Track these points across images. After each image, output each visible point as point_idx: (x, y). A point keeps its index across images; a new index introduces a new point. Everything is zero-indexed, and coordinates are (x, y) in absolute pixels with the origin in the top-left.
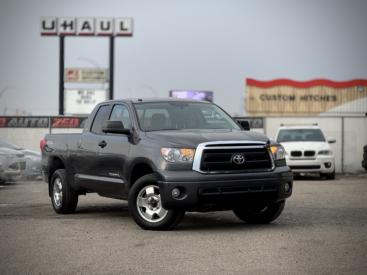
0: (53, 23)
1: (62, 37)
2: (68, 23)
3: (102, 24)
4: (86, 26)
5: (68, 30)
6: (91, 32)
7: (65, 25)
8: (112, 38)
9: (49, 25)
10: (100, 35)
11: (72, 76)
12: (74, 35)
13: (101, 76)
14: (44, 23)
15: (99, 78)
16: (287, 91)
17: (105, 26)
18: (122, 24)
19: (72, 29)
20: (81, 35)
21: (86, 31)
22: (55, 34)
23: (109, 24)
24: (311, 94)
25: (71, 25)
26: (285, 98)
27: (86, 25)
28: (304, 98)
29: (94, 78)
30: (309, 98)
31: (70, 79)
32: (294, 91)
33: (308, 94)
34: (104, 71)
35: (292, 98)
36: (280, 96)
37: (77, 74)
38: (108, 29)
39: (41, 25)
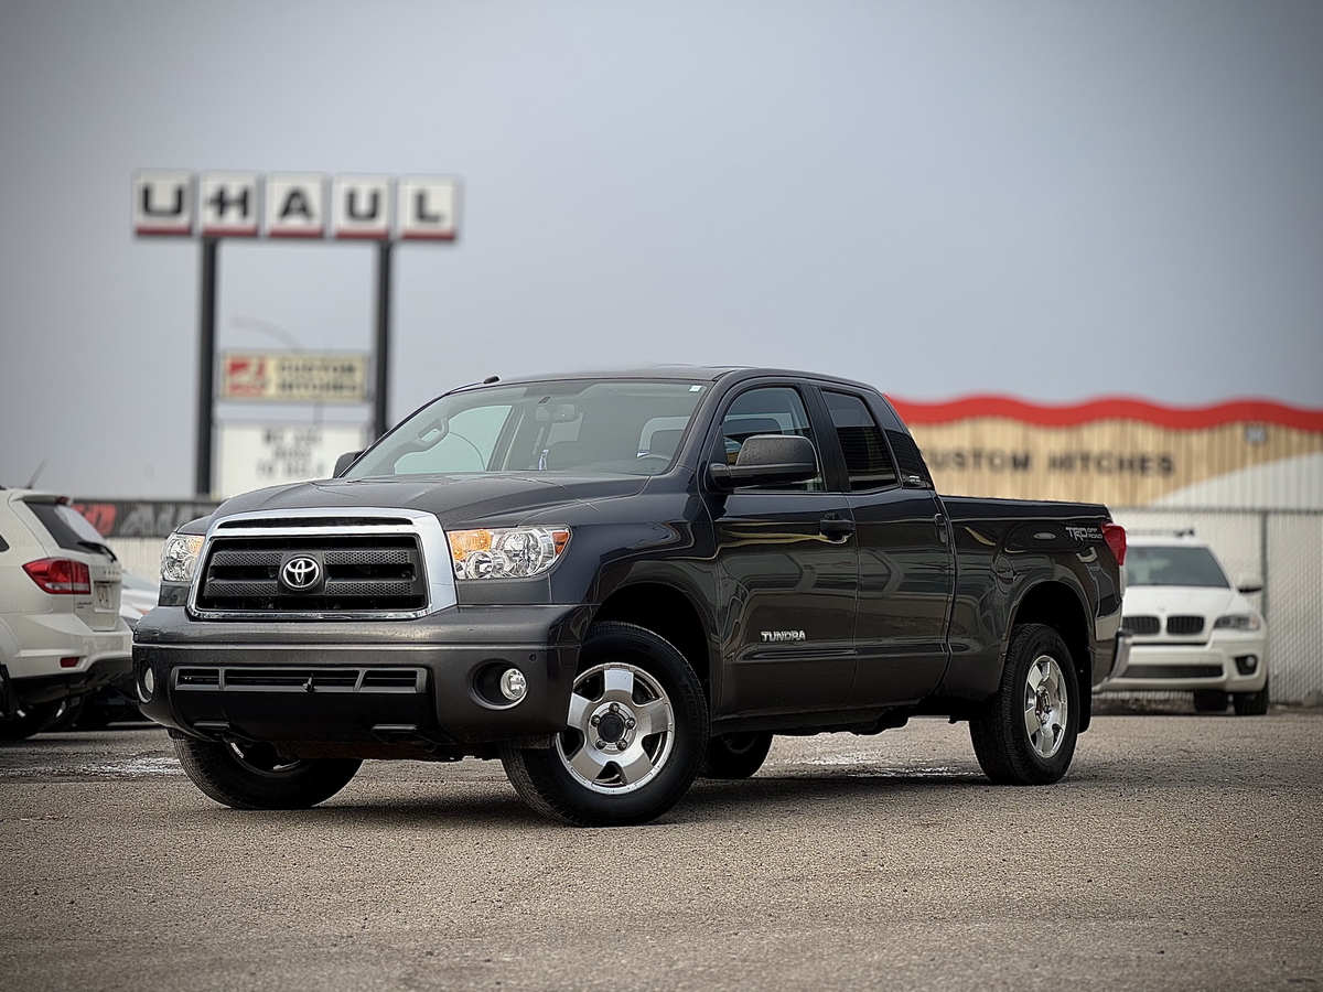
0: (180, 194)
1: (211, 244)
2: (234, 192)
3: (352, 198)
4: (296, 204)
5: (233, 218)
6: (315, 224)
7: (221, 202)
8: (385, 247)
9: (163, 199)
10: (344, 237)
11: (244, 378)
12: (251, 235)
13: (346, 380)
14: (147, 194)
15: (338, 387)
16: (1002, 436)
17: (363, 205)
18: (421, 199)
19: (245, 213)
20: (279, 236)
21: (295, 222)
22: (185, 233)
23: (375, 198)
24: (1085, 447)
25: (243, 201)
26: (997, 461)
27: (295, 202)
28: (1062, 463)
29: (322, 387)
30: (1078, 464)
31: (235, 387)
32: (1026, 439)
33: (1074, 447)
34: (358, 364)
35: (1021, 463)
36: (977, 455)
37: (261, 369)
38: (373, 214)
39: (137, 199)
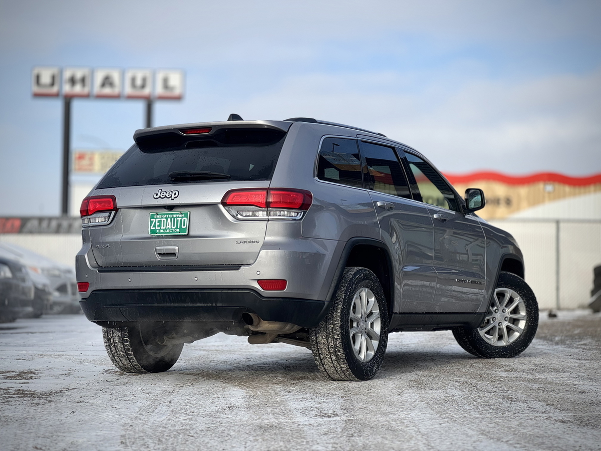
0: (53, 78)
1: (68, 102)
3: (133, 80)
4: (107, 82)
5: (78, 89)
6: (116, 91)
7: (73, 81)
8: (149, 103)
9: (46, 79)
10: (131, 98)
11: (85, 162)
12: (87, 96)
14: (38, 78)
17: (139, 82)
18: (166, 81)
19: (84, 86)
20: (100, 97)
21: (107, 91)
22: (56, 95)
23: (144, 80)
25: (83, 80)
37: (92, 160)
38: (143, 86)
39: (33, 80)
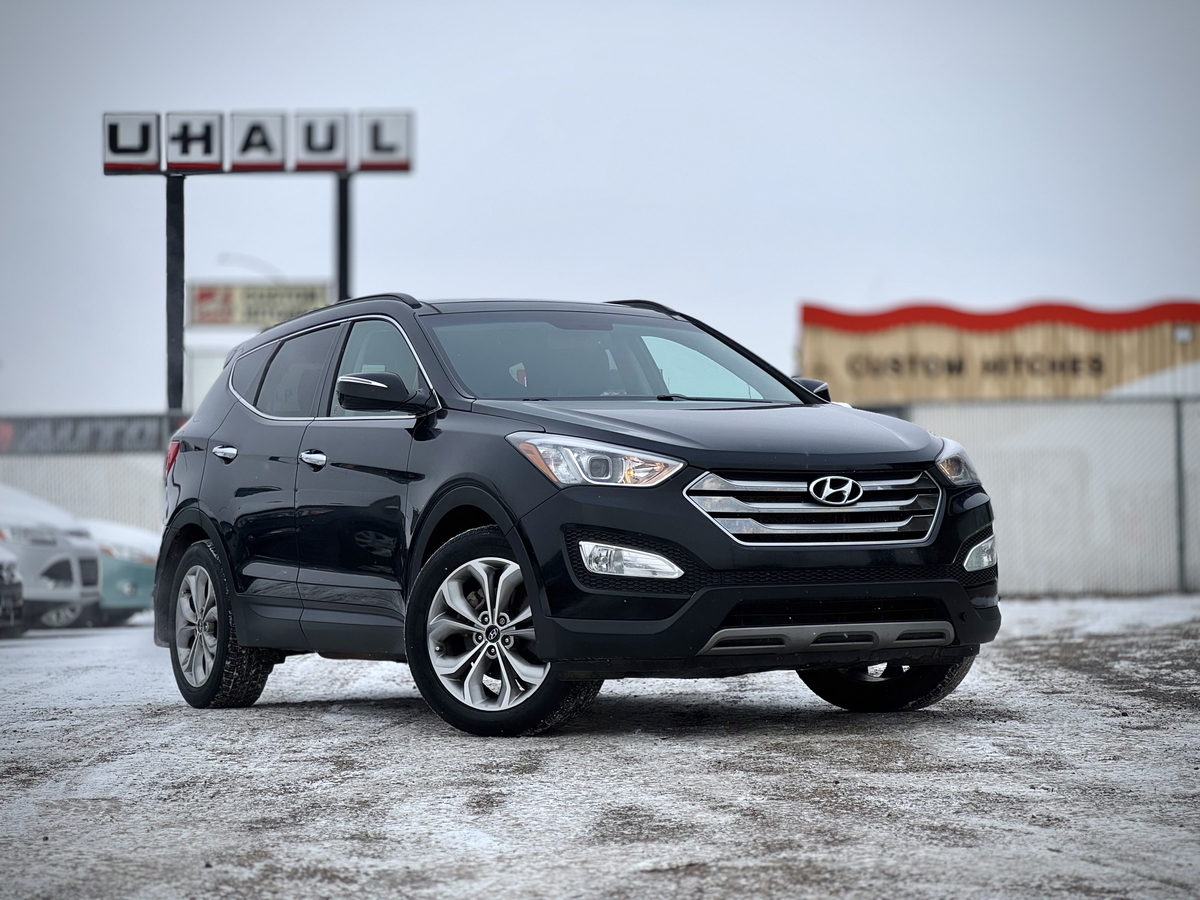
0: (145, 130)
2: (196, 129)
3: (309, 131)
5: (196, 154)
6: (274, 157)
7: (184, 138)
8: (343, 176)
9: (129, 137)
10: (303, 168)
11: (212, 306)
12: (215, 169)
14: (113, 131)
16: (936, 342)
17: (320, 138)
18: (376, 130)
19: (208, 150)
20: (238, 169)
21: (256, 156)
22: (152, 169)
23: (332, 131)
24: (1018, 351)
25: (206, 137)
26: (932, 366)
27: (256, 137)
28: (995, 367)
30: (1011, 367)
31: (204, 315)
32: (960, 343)
33: (1007, 351)
34: (318, 292)
35: (955, 367)
36: (913, 361)
37: (227, 300)
38: (330, 146)
